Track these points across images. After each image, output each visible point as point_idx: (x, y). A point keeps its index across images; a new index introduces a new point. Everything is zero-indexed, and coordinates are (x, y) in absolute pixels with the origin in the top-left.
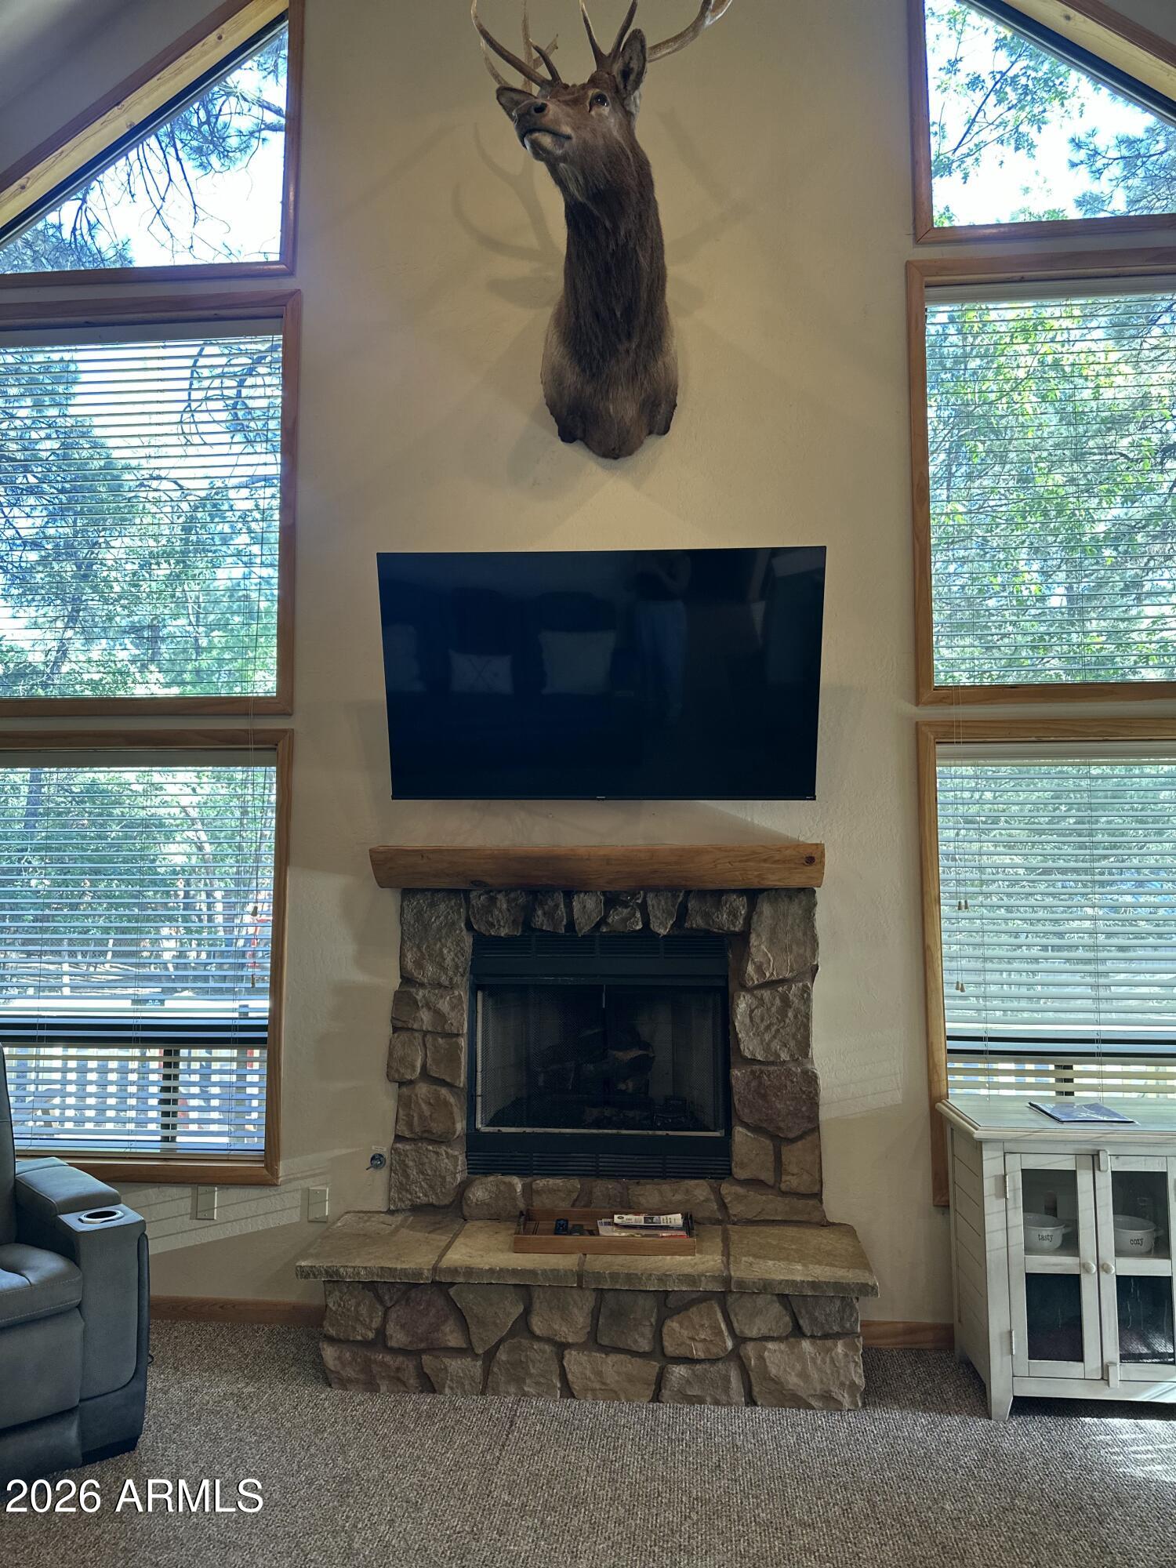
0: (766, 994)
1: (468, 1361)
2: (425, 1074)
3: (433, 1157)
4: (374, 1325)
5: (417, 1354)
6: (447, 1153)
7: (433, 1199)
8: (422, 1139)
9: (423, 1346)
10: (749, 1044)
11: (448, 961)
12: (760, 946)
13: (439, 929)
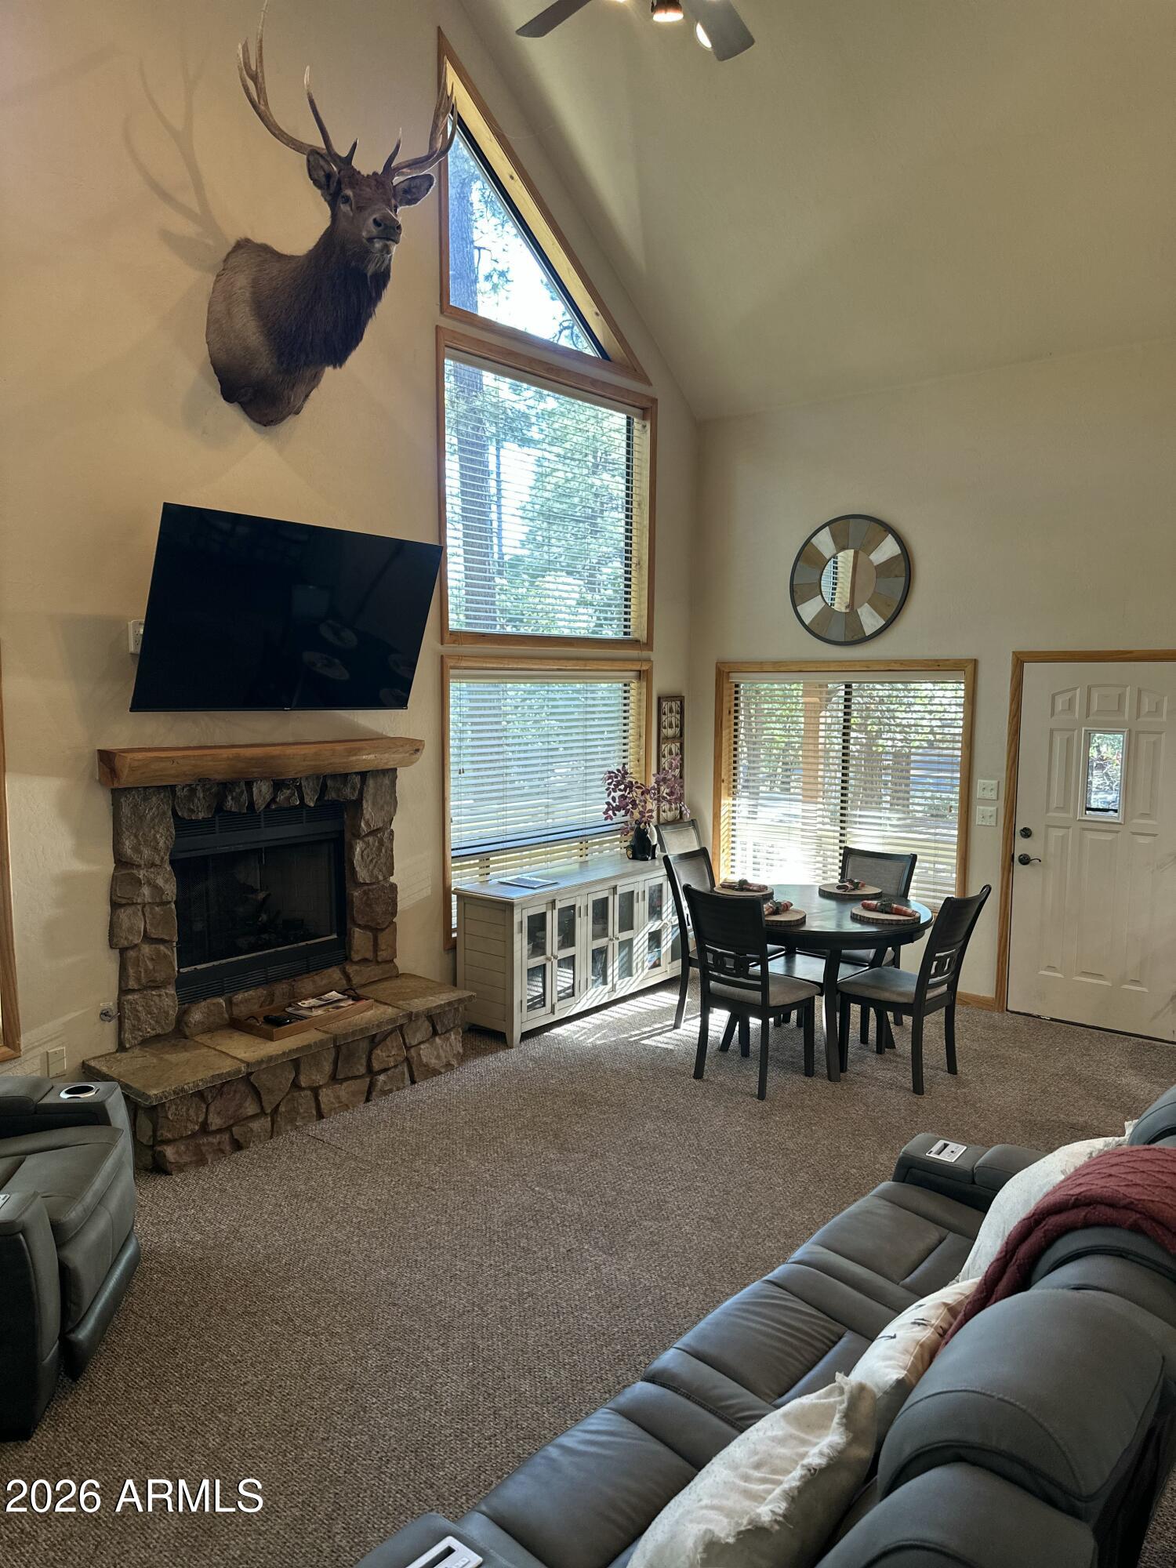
0: (370, 839)
1: (262, 1120)
2: (147, 938)
3: (156, 999)
4: (200, 1120)
5: (229, 1129)
6: (166, 994)
7: (159, 1031)
8: (146, 988)
9: (231, 1122)
10: (363, 874)
11: (161, 844)
12: (368, 808)
13: (153, 819)
